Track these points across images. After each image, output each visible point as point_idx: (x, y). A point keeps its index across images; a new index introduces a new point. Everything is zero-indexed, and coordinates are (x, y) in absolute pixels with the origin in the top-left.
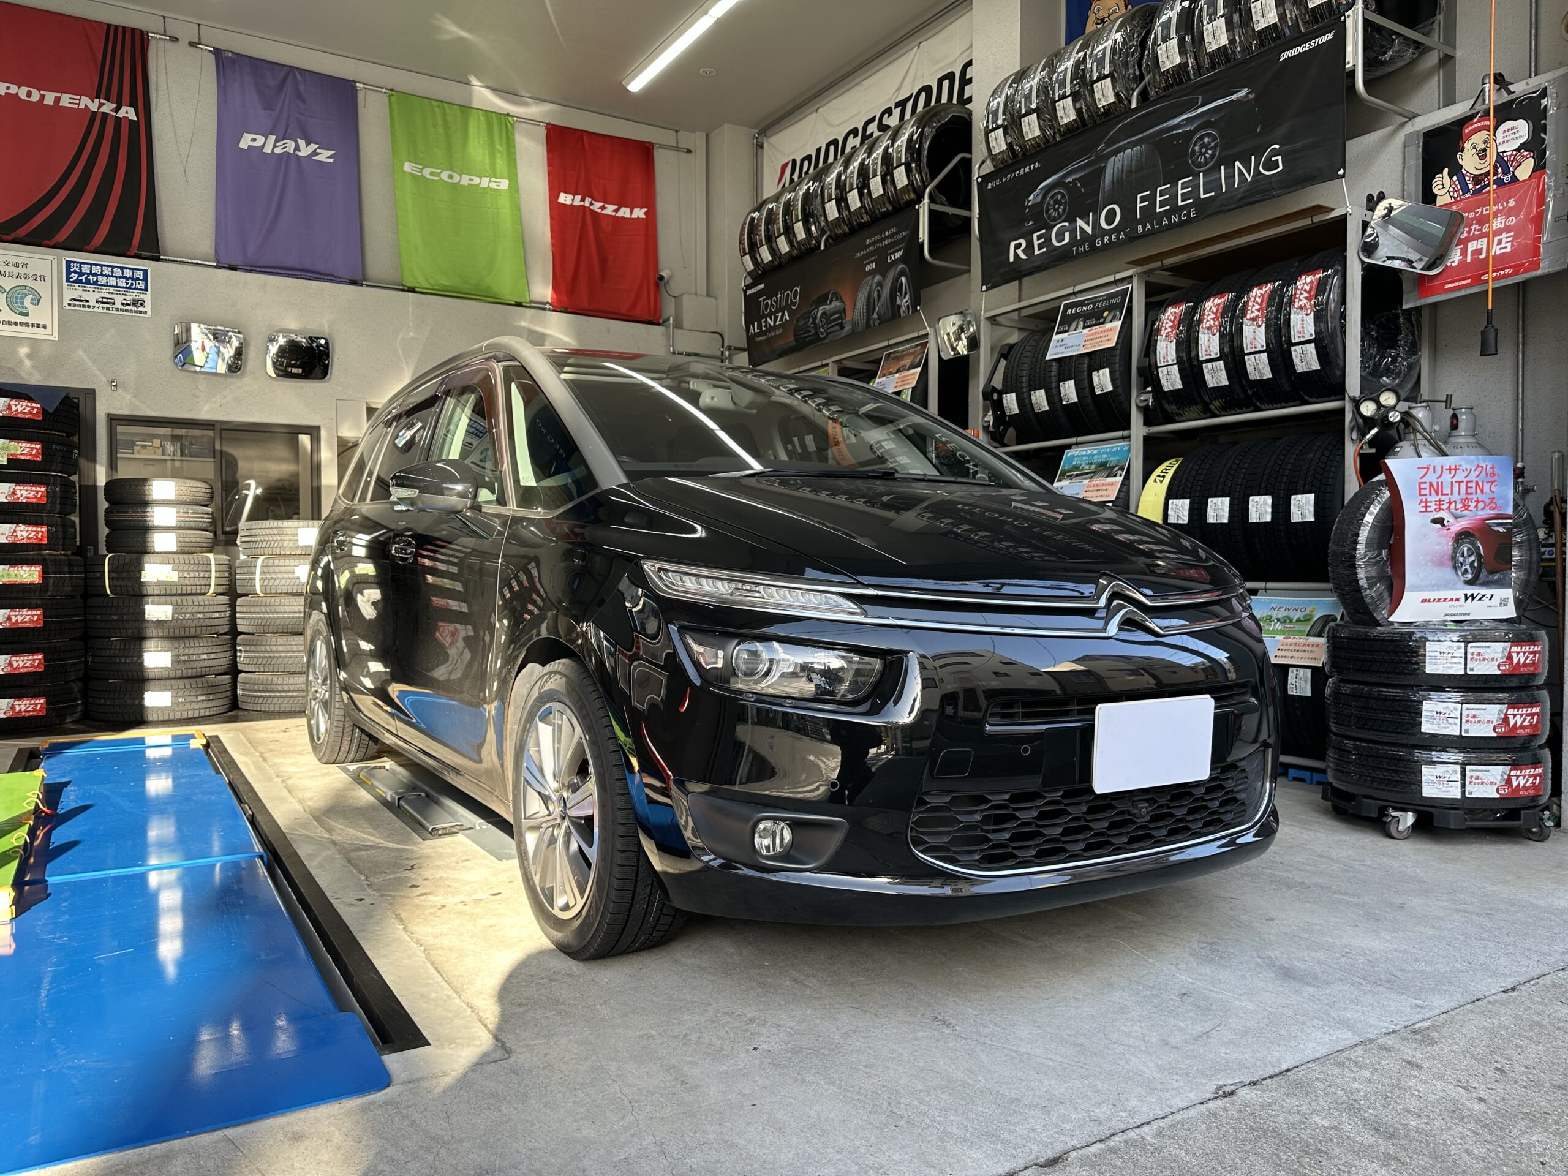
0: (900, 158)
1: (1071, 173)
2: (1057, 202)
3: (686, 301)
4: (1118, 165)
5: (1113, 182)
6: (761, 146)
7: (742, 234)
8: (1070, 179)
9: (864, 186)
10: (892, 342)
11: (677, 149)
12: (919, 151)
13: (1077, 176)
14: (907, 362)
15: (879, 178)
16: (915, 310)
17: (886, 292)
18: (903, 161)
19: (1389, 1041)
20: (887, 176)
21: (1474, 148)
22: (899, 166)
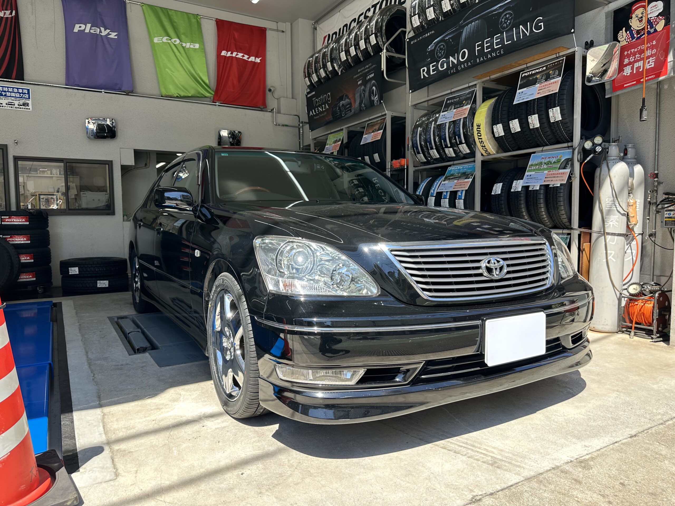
0: (372, 31)
1: (448, 36)
2: (441, 49)
3: (282, 100)
4: (468, 30)
5: (465, 38)
6: (315, 29)
7: (305, 68)
8: (447, 38)
9: (357, 45)
10: (370, 118)
11: (277, 30)
12: (381, 27)
13: (450, 36)
14: (377, 127)
15: (363, 40)
16: (381, 103)
17: (367, 94)
18: (374, 32)
19: (567, 467)
20: (367, 40)
21: (637, 17)
22: (372, 34)
